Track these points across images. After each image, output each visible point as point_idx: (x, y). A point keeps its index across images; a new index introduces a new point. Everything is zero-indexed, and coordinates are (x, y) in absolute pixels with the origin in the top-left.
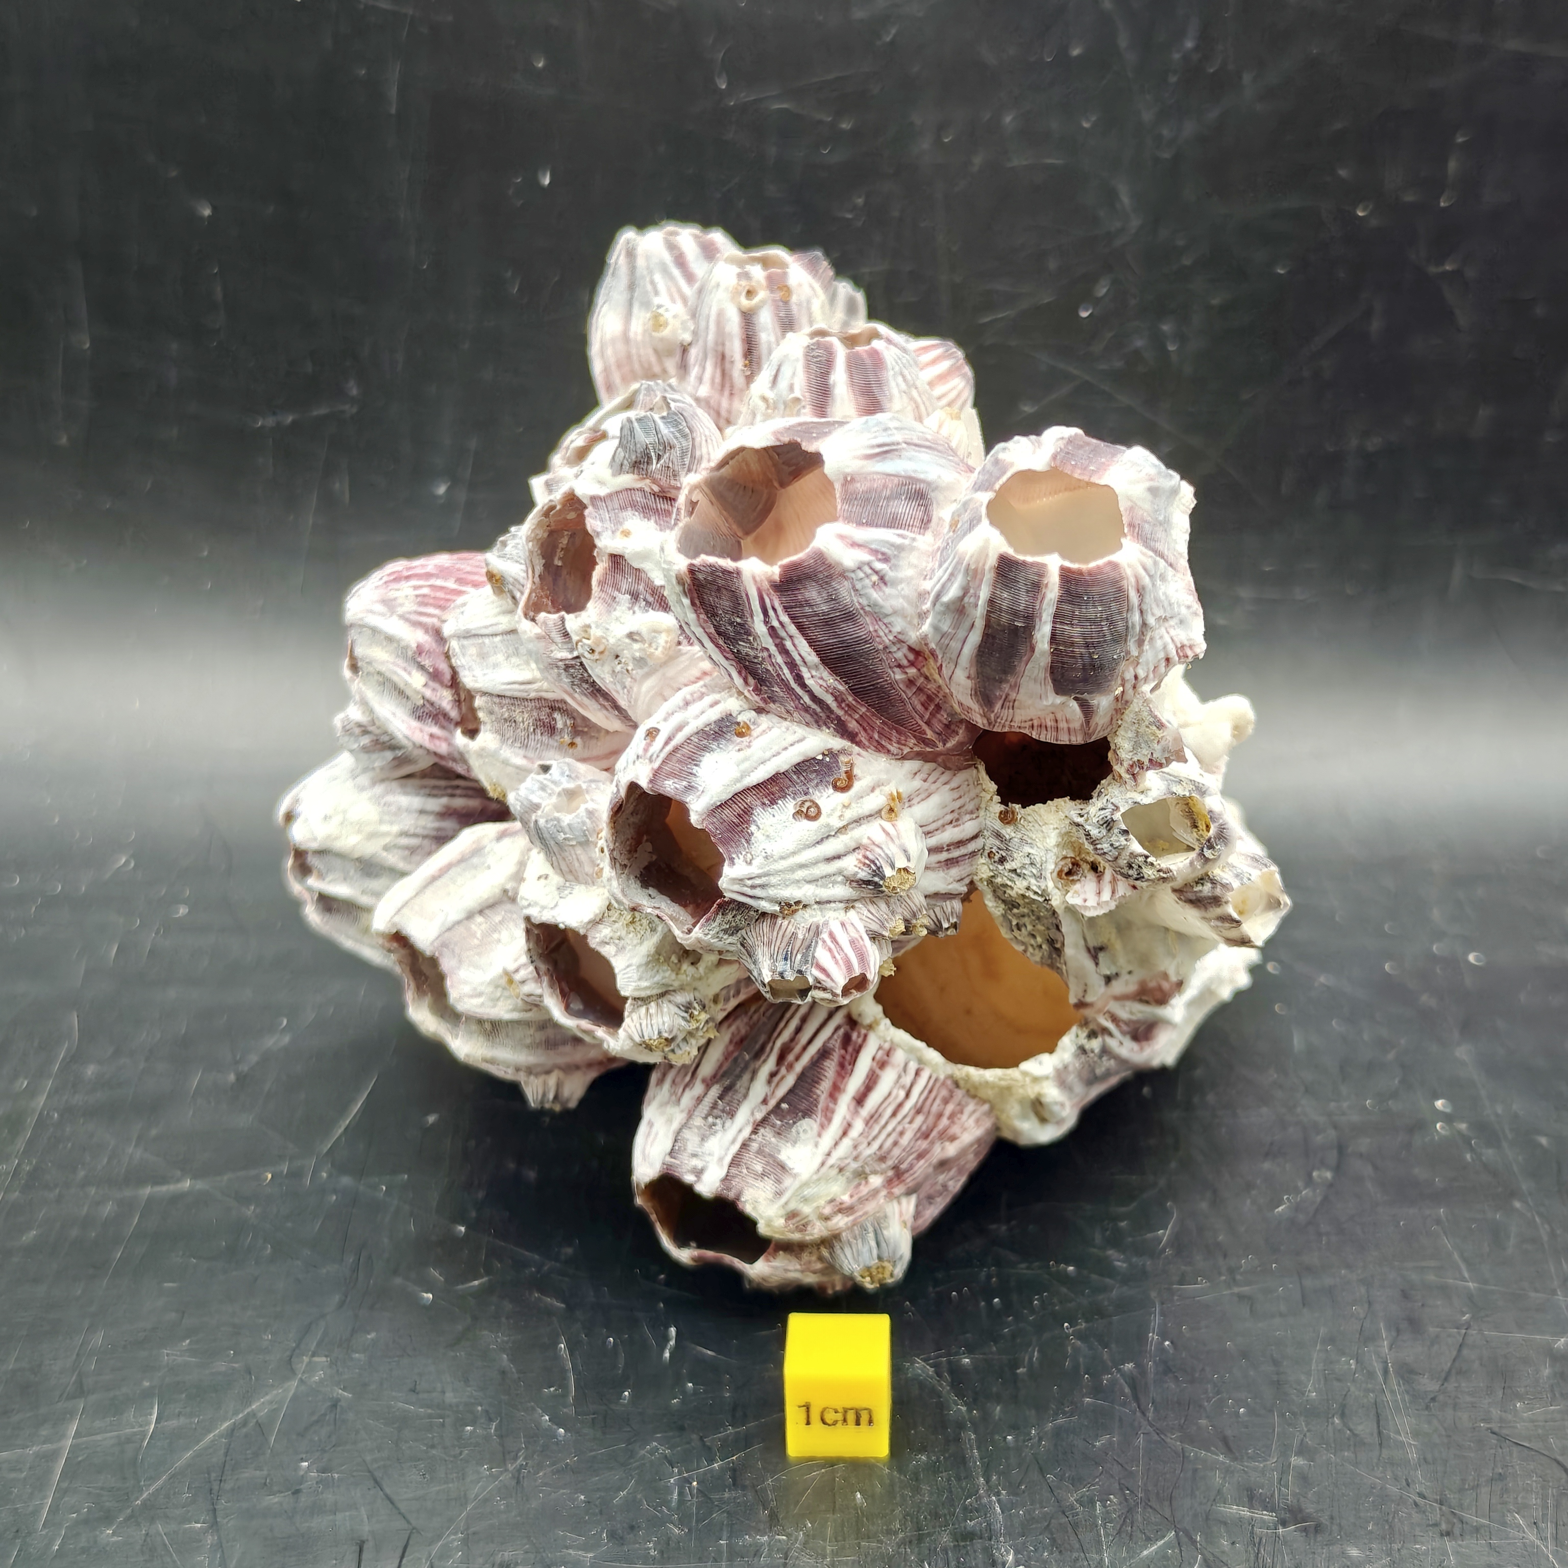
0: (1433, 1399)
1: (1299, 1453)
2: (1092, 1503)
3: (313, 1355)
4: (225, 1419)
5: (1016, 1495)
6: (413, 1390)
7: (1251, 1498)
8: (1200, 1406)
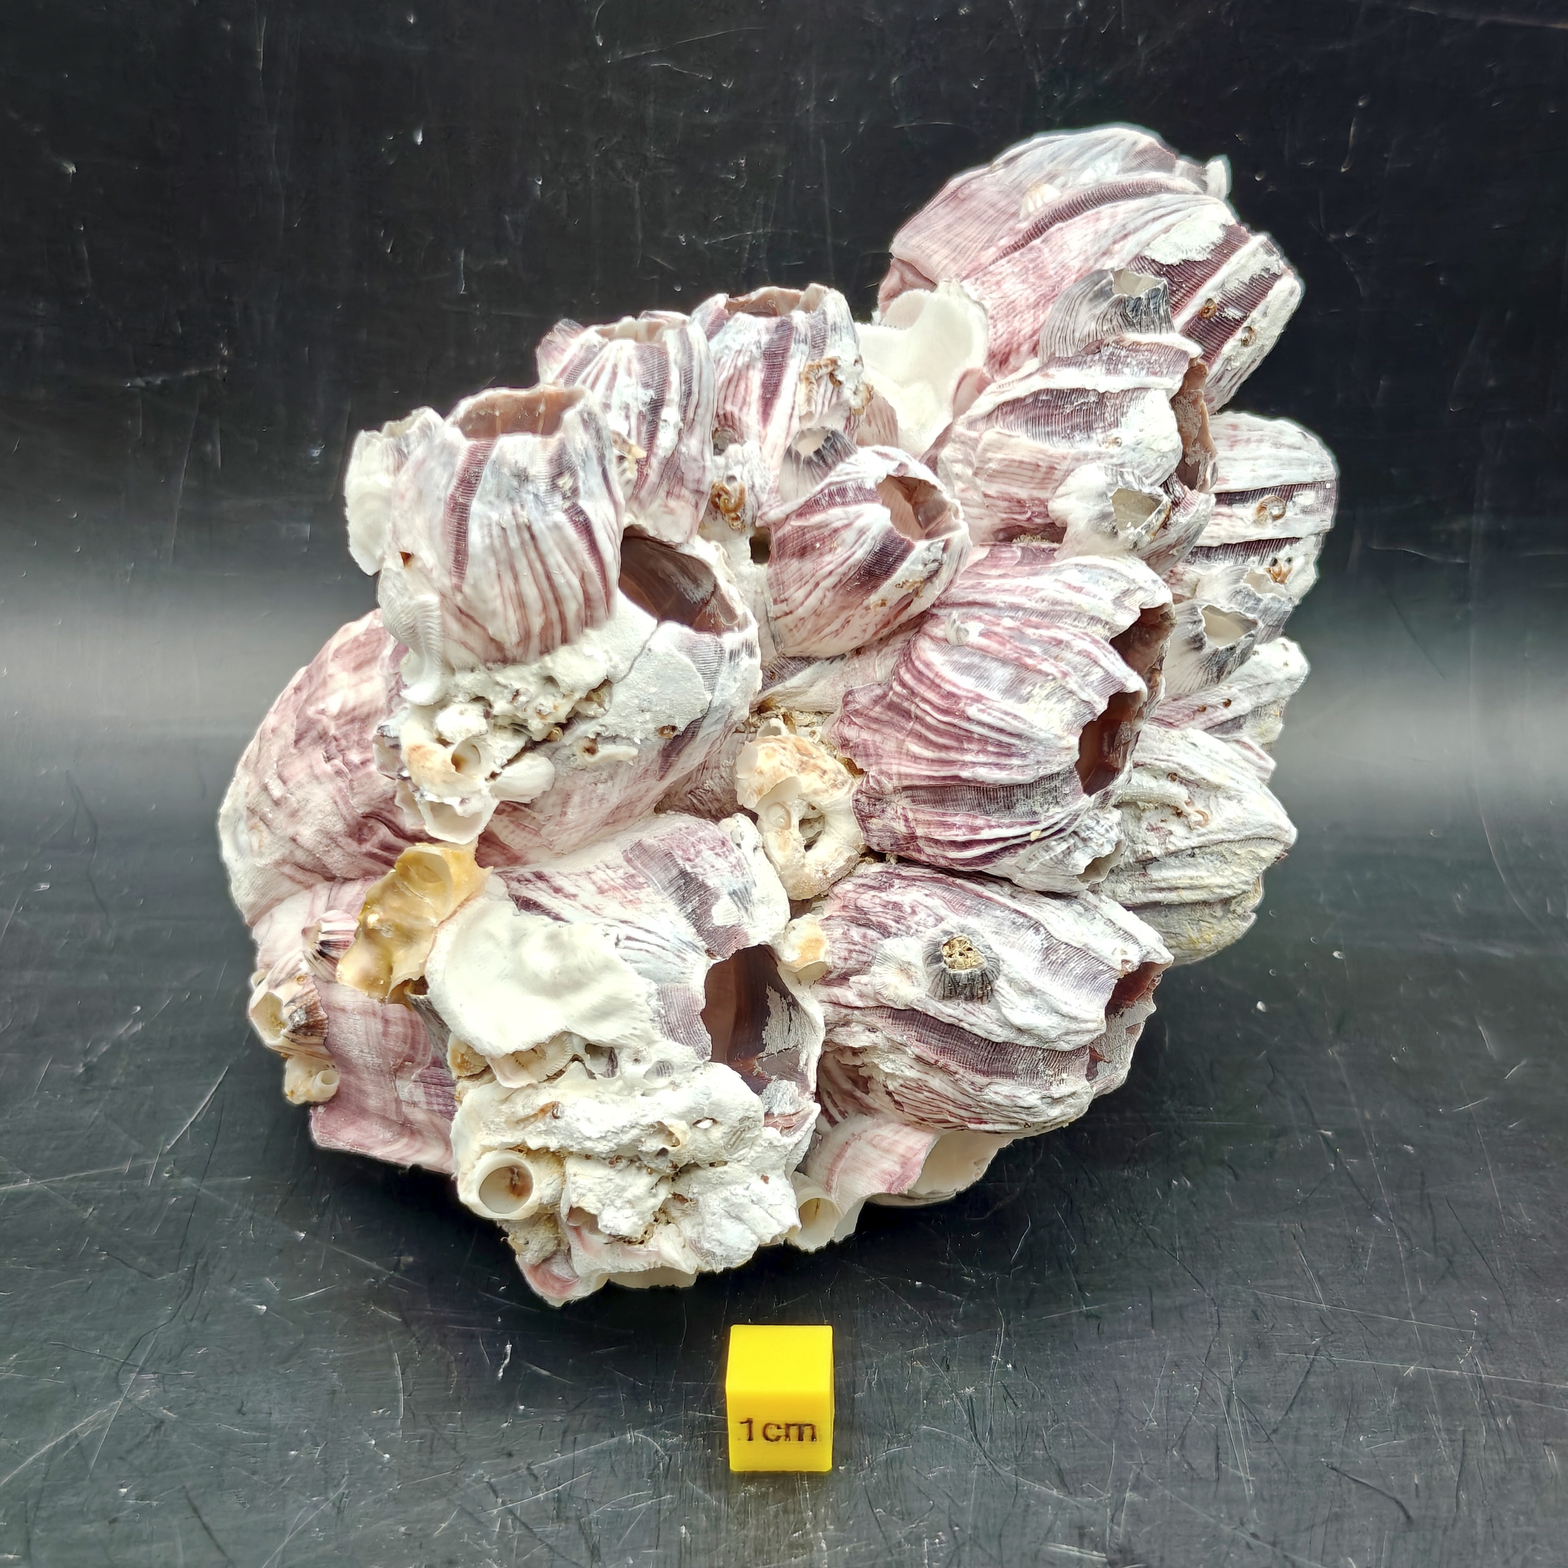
0: (1275, 1431)
1: (1134, 1488)
2: (919, 1540)
3: (139, 1373)
4: (45, 1442)
5: (843, 1531)
6: (239, 1411)
7: (1082, 1536)
8: (1038, 1436)
